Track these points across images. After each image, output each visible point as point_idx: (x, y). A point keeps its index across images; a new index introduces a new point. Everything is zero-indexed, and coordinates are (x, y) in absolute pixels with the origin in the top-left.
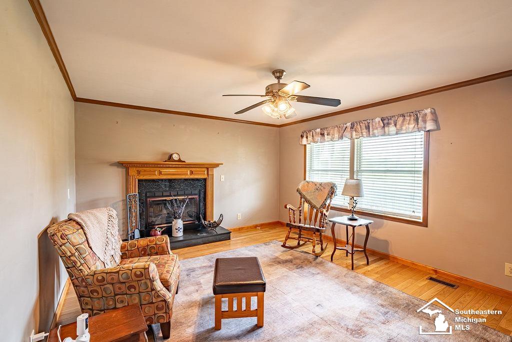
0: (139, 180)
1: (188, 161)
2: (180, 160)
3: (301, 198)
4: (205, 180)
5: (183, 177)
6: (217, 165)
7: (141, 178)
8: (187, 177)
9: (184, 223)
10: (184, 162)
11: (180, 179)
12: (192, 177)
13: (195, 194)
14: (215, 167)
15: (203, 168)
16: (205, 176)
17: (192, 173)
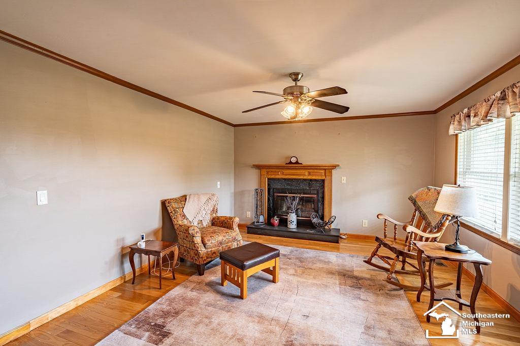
0: (268, 179)
1: (305, 163)
2: (297, 163)
3: (416, 210)
4: (323, 181)
5: (301, 177)
6: (335, 167)
7: (269, 177)
8: (305, 177)
9: (298, 218)
10: (301, 164)
11: (300, 179)
12: (310, 177)
13: (315, 194)
14: (333, 169)
15: (321, 169)
16: (324, 178)
17: (309, 174)
